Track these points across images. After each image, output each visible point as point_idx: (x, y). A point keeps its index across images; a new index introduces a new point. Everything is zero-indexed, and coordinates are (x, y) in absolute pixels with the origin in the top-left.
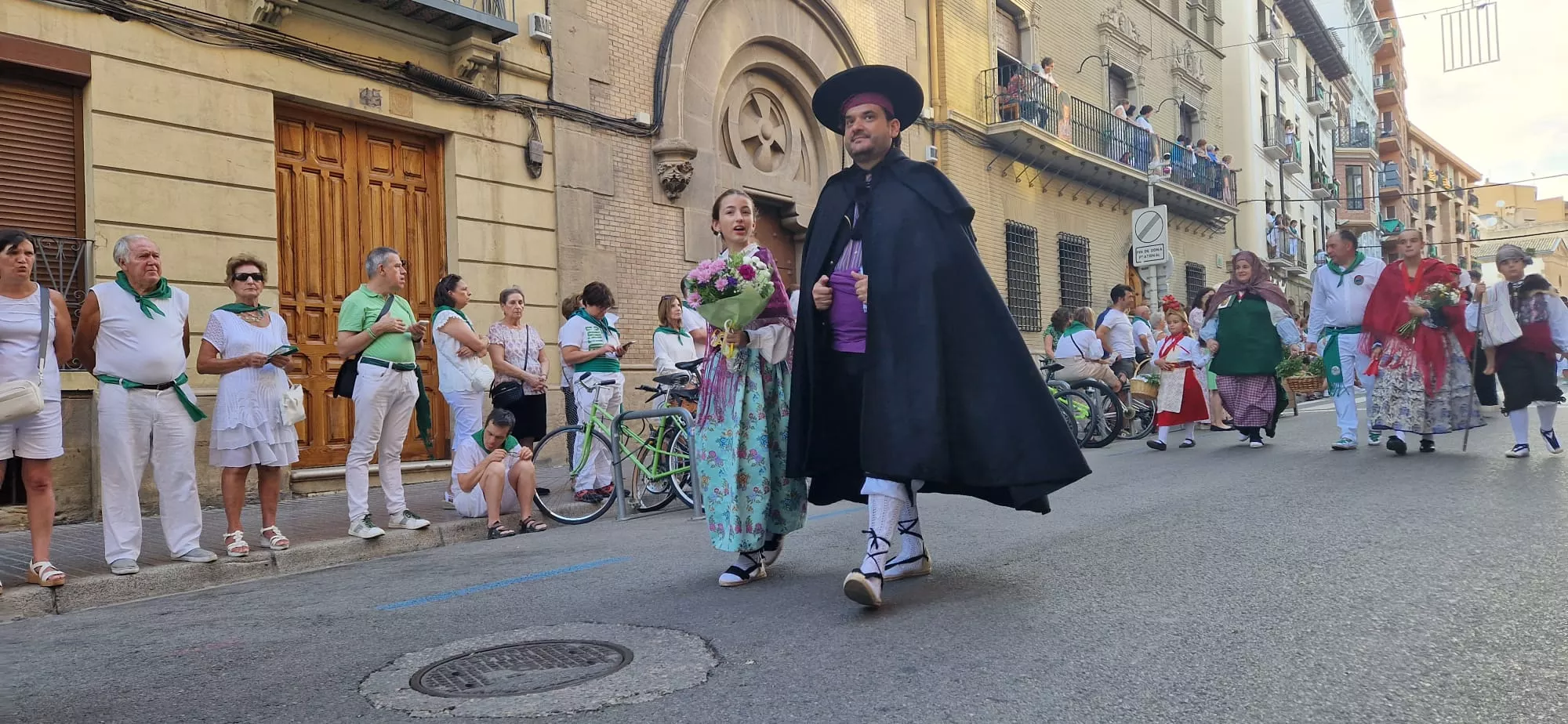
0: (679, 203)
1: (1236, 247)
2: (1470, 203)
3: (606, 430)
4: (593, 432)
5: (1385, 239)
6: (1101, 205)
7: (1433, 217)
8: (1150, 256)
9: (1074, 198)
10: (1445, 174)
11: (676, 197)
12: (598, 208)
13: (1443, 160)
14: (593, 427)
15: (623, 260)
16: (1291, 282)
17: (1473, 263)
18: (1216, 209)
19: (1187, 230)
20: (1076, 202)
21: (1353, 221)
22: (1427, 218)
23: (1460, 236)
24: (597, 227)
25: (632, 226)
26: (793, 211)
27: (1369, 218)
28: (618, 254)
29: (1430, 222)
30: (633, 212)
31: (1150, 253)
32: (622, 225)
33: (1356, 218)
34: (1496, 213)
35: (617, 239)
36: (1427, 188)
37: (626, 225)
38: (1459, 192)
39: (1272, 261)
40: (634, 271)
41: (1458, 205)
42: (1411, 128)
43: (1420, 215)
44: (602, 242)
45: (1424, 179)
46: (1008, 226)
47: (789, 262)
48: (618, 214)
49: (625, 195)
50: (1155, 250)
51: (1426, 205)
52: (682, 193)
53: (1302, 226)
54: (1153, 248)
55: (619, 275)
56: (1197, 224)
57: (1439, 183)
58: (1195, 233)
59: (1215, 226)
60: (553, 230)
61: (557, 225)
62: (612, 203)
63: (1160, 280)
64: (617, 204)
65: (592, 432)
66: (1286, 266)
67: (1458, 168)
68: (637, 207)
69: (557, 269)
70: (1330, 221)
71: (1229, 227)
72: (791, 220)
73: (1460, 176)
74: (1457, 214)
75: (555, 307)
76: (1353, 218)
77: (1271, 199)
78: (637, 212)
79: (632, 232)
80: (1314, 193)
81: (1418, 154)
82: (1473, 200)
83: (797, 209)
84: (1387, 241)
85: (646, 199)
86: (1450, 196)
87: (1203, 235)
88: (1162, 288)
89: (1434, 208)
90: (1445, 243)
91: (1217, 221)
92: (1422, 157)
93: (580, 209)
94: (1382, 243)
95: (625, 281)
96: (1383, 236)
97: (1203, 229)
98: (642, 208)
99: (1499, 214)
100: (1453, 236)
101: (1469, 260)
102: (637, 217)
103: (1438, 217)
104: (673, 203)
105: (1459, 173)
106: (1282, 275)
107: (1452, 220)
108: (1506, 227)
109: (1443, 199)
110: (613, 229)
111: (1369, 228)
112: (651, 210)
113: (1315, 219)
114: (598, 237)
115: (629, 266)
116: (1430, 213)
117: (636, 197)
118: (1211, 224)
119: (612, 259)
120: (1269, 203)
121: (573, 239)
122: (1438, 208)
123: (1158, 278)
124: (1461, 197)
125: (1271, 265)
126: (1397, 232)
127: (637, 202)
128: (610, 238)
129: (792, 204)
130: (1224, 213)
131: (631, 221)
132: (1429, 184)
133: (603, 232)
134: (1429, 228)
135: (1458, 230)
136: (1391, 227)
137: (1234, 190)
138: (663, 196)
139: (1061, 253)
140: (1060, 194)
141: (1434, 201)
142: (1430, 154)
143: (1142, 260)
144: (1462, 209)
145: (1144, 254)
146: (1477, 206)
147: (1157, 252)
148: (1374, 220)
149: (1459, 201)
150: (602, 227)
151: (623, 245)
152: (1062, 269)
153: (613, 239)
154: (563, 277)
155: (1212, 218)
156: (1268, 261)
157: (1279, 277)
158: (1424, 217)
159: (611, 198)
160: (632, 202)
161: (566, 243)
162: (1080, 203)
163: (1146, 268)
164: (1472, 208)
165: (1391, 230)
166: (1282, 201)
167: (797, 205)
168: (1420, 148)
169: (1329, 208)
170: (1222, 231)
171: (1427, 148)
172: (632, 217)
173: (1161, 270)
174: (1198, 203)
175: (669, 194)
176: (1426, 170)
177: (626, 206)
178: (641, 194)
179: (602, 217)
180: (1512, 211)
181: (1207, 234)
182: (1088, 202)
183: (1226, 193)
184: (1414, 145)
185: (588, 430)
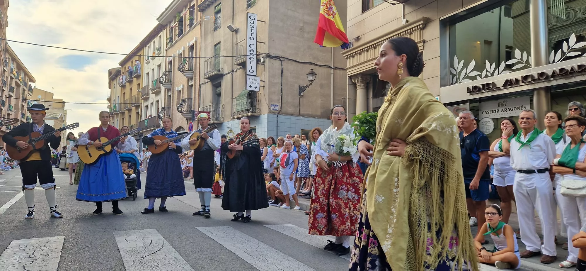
2: (29, 90)
10: (21, 74)
13: (20, 67)
22: (9, 91)
23: (24, 104)
36: (11, 78)
38: (25, 84)
41: (24, 90)
42: (7, 46)
45: (11, 73)
51: (10, 85)
57: (18, 77)
67: (26, 74)
73: (27, 78)
74: (23, 94)
81: (9, 61)
86: (21, 84)
89: (14, 88)
90: (17, 105)
92: (11, 63)
103: (15, 92)
105: (26, 76)
109: (18, 85)
116: (11, 89)
122: (15, 88)
132: (13, 76)
141: (14, 85)
142: (14, 62)
146: (32, 93)
158: (8, 91)
168: (10, 58)
171: (14, 59)
176: (12, 69)
184: (7, 56)
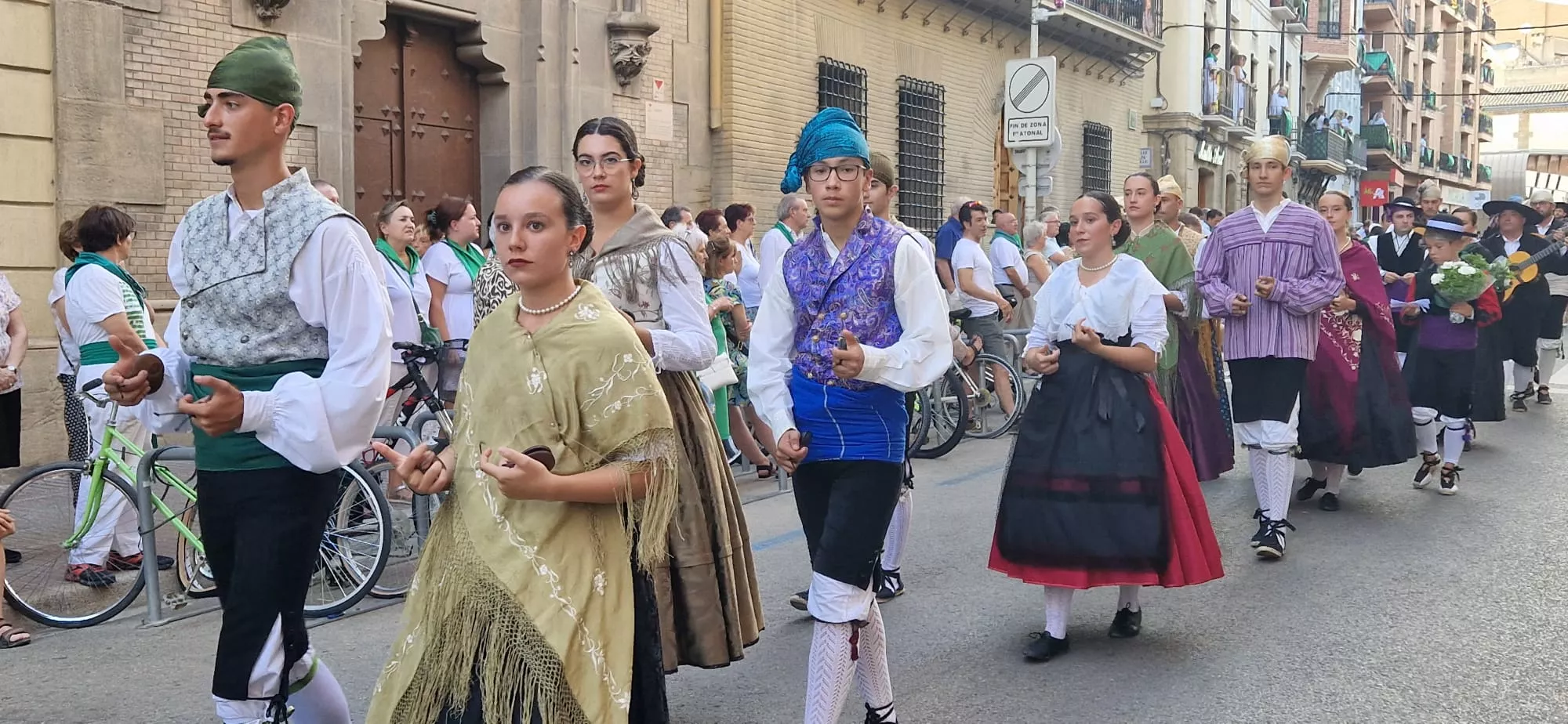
0: (278, 26)
1: (1159, 94)
3: (130, 472)
4: (106, 476)
5: (1366, 80)
6: (964, 33)
7: (1434, 49)
8: (1030, 133)
9: (925, 22)
11: (274, 17)
12: (132, 34)
14: (106, 465)
15: (177, 124)
16: (1232, 147)
17: (1482, 117)
18: (1131, 43)
19: (1088, 73)
20: (927, 29)
21: (1324, 56)
24: (129, 66)
25: (193, 65)
26: (478, 35)
27: (1346, 51)
28: (168, 113)
29: (1430, 56)
30: (194, 40)
31: (1029, 128)
32: (175, 63)
33: (1329, 52)
34: (1519, 42)
35: (165, 88)
37: (183, 63)
39: (1208, 118)
40: (195, 142)
43: (1416, 45)
44: (138, 93)
46: (822, 67)
47: (469, 118)
48: (166, 44)
49: (181, 13)
50: (1035, 125)
52: (284, 9)
53: (1253, 64)
54: (1033, 120)
55: (168, 149)
56: (1102, 65)
58: (1099, 77)
59: (1129, 66)
60: (47, 72)
61: (55, 61)
62: (156, 25)
63: (1042, 172)
64: (163, 26)
65: (102, 475)
66: (1225, 125)
68: (202, 32)
69: (56, 139)
70: (1292, 56)
71: (1150, 68)
72: (473, 50)
75: (52, 204)
76: (1324, 51)
77: (1211, 22)
78: (202, 41)
79: (194, 74)
80: (1272, 12)
82: (1488, 26)
83: (485, 32)
84: (1369, 84)
85: (219, 19)
87: (1111, 80)
88: (1043, 183)
91: (1135, 59)
93: (98, 35)
94: (1363, 86)
95: (178, 160)
96: (1364, 75)
97: (1112, 70)
98: (211, 34)
99: (1523, 43)
100: (1459, 76)
101: (1477, 112)
102: (203, 49)
104: (268, 26)
106: (1219, 138)
107: (1459, 54)
108: (1530, 63)
110: (158, 69)
111: (1345, 66)
112: (228, 37)
113: (1272, 51)
114: (130, 84)
115: (186, 133)
117: (202, 16)
118: (1124, 63)
119: (155, 121)
120: (1208, 30)
121: (85, 88)
123: (1038, 167)
124: (1474, 20)
125: (1205, 123)
126: (1385, 71)
127: (202, 24)
128: (152, 86)
129: (474, 25)
130: (1142, 49)
131: (192, 56)
133: (141, 76)
134: (1427, 64)
135: (1465, 68)
136: (1376, 63)
137: (1157, 14)
138: (250, 13)
139: (901, 110)
140: (904, 16)
143: (1017, 138)
144: (1474, 38)
145: (1020, 129)
147: (1038, 128)
148: (1353, 56)
149: (1471, 25)
150: (137, 67)
151: (176, 97)
152: (901, 134)
153: (158, 87)
154: (65, 153)
155: (1126, 55)
156: (1202, 117)
157: (1215, 142)
159: (156, 17)
160: (194, 23)
161: (72, 95)
162: (935, 28)
163: (1022, 151)
164: (1487, 36)
165: (1376, 68)
166: (1228, 29)
167: (483, 27)
169: (1292, 33)
170: (1138, 73)
172: (193, 48)
173: (1043, 155)
174: (1106, 33)
175: (260, 11)
177: (183, 29)
178: (210, 9)
179: (139, 49)
180: (1540, 40)
181: (1117, 78)
182: (946, 29)
183: (1147, 19)
185: (97, 471)
